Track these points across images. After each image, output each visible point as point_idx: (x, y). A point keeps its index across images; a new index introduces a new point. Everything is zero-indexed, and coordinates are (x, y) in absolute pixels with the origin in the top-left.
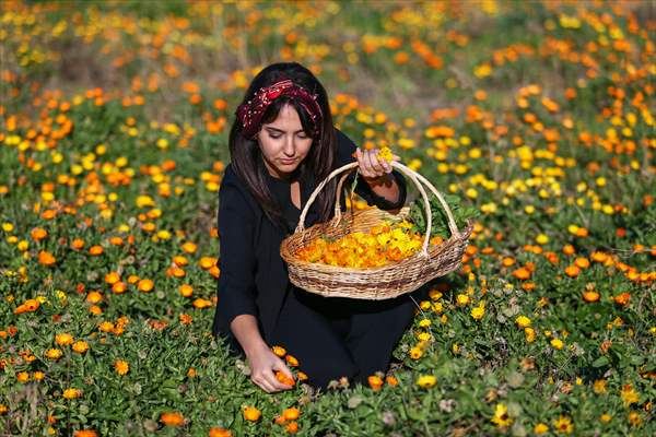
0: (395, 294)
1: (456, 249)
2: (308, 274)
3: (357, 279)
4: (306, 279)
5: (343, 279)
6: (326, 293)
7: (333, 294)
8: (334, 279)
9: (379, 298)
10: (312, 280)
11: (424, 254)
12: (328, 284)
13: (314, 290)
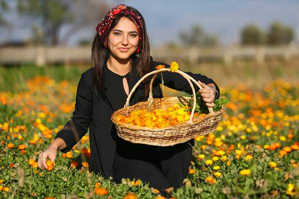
0: (172, 143)
1: (212, 121)
2: (124, 130)
3: (150, 134)
4: (123, 133)
5: (142, 134)
6: (133, 141)
7: (137, 142)
8: (137, 133)
9: (163, 145)
10: (126, 133)
11: (191, 122)
12: (135, 136)
13: (127, 139)
